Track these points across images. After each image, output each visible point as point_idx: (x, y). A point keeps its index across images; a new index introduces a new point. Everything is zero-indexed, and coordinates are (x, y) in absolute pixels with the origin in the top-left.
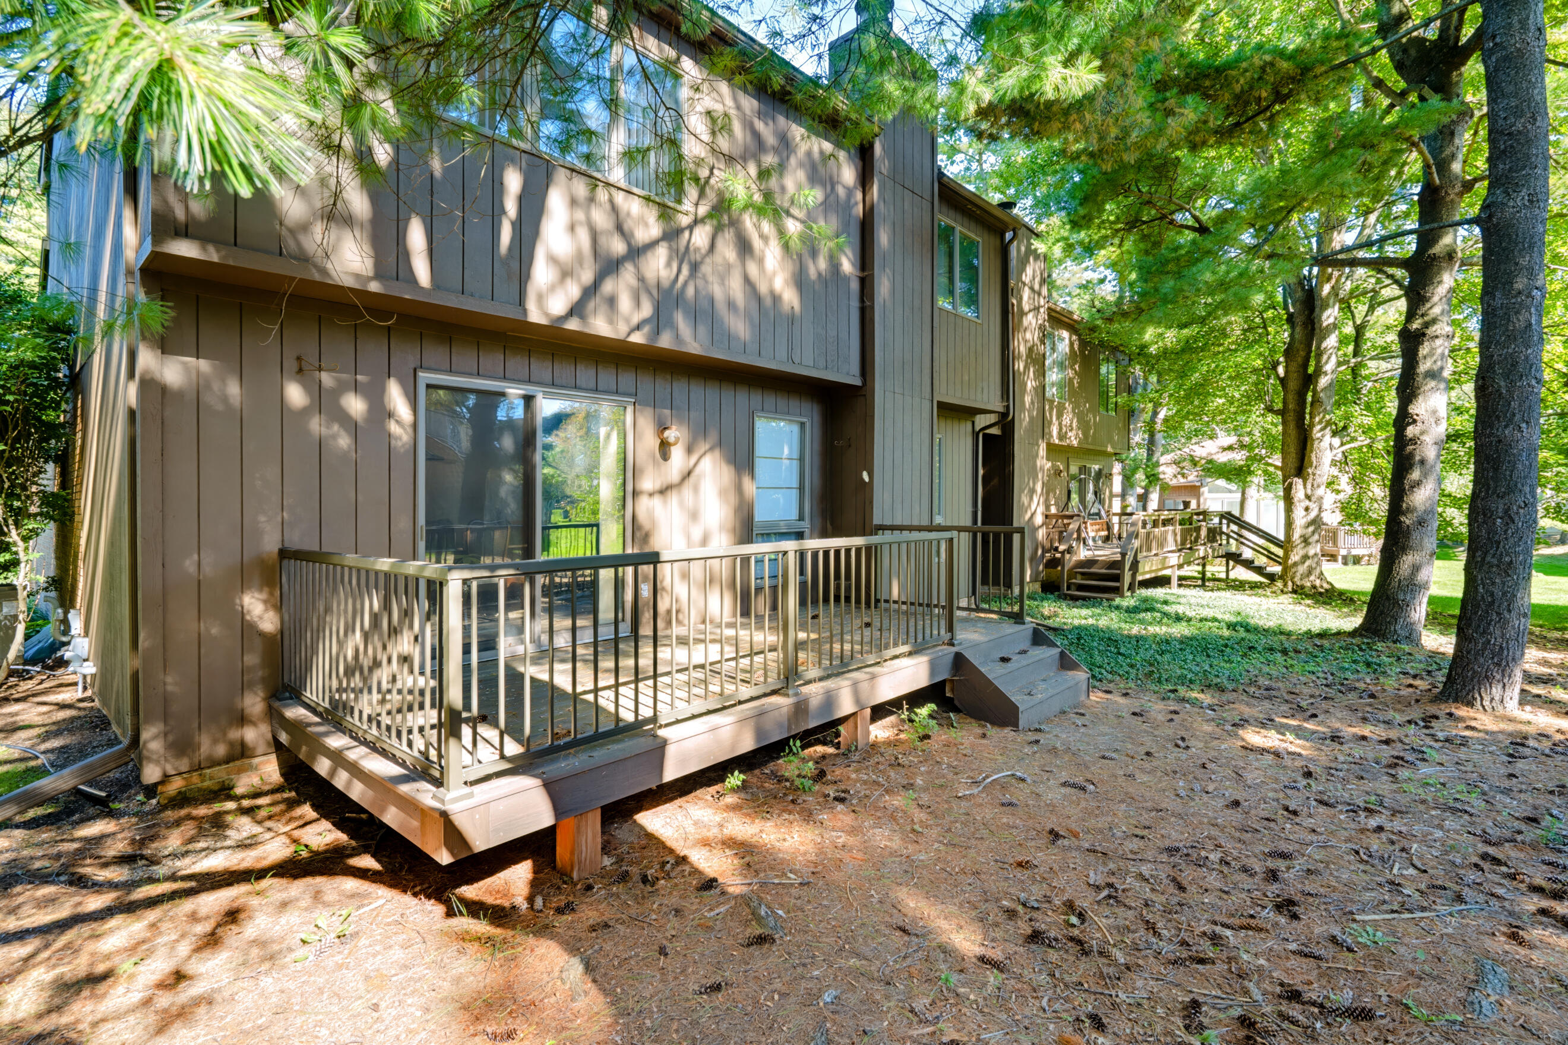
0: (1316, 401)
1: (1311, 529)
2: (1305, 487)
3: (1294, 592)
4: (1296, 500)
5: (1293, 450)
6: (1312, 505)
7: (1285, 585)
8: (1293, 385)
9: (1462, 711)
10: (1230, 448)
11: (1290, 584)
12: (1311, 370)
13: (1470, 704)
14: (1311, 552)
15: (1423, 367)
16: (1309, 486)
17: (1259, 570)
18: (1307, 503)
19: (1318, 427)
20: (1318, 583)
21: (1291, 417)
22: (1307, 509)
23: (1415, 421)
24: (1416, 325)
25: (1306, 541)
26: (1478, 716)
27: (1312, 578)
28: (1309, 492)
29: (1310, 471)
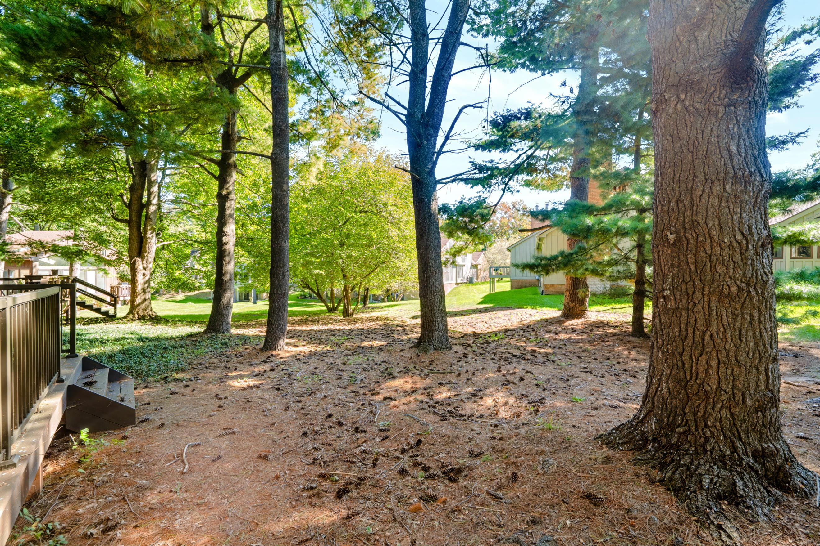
0: (147, 217)
1: (147, 285)
2: (143, 262)
3: (139, 319)
4: (138, 270)
5: (135, 242)
6: (146, 272)
7: (134, 316)
8: (135, 207)
9: (274, 353)
10: (69, 238)
11: (136, 315)
12: (145, 200)
13: (275, 350)
14: (147, 298)
15: (228, 212)
16: (145, 262)
17: (98, 311)
18: (144, 271)
19: (150, 232)
20: (151, 313)
21: (134, 224)
22: (144, 275)
23: (226, 235)
24: (224, 192)
25: (144, 291)
26: (279, 352)
27: (148, 311)
28: (145, 266)
29: (145, 254)
